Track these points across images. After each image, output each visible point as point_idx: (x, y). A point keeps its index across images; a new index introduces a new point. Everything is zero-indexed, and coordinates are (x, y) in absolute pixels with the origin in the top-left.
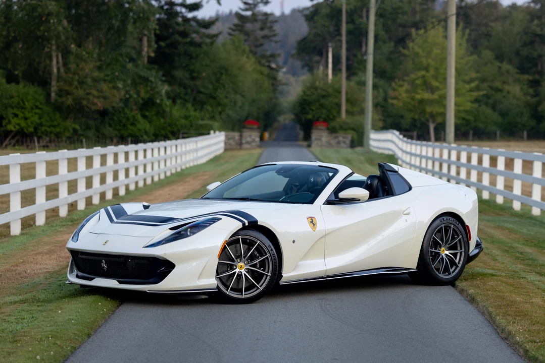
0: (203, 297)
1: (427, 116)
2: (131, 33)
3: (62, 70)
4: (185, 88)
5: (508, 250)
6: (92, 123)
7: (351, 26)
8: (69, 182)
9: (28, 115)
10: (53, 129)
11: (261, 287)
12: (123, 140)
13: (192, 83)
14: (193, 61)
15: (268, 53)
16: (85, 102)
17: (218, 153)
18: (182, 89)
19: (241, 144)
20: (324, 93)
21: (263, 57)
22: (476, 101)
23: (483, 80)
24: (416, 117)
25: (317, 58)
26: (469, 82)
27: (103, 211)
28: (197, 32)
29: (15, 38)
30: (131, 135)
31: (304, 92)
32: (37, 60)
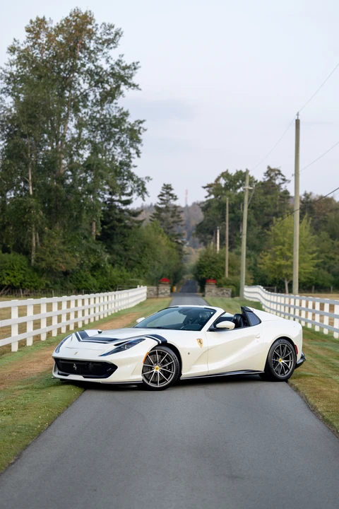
0: (134, 386)
1: (284, 276)
2: (85, 219)
3: (39, 244)
4: (120, 256)
5: (325, 362)
6: (58, 280)
7: (233, 215)
8: (47, 318)
9: (16, 274)
10: (32, 284)
11: (169, 381)
12: (78, 291)
13: (125, 253)
14: (126, 238)
15: (176, 233)
16: (54, 266)
17: (142, 300)
18: (119, 257)
19: (158, 294)
20: (214, 260)
21: (173, 235)
22: (317, 266)
23: (322, 252)
24: (276, 276)
25: (209, 236)
26: (311, 254)
27: (74, 334)
28: (129, 219)
29: (8, 223)
30: (84, 288)
31: (200, 259)
32: (23, 237)
